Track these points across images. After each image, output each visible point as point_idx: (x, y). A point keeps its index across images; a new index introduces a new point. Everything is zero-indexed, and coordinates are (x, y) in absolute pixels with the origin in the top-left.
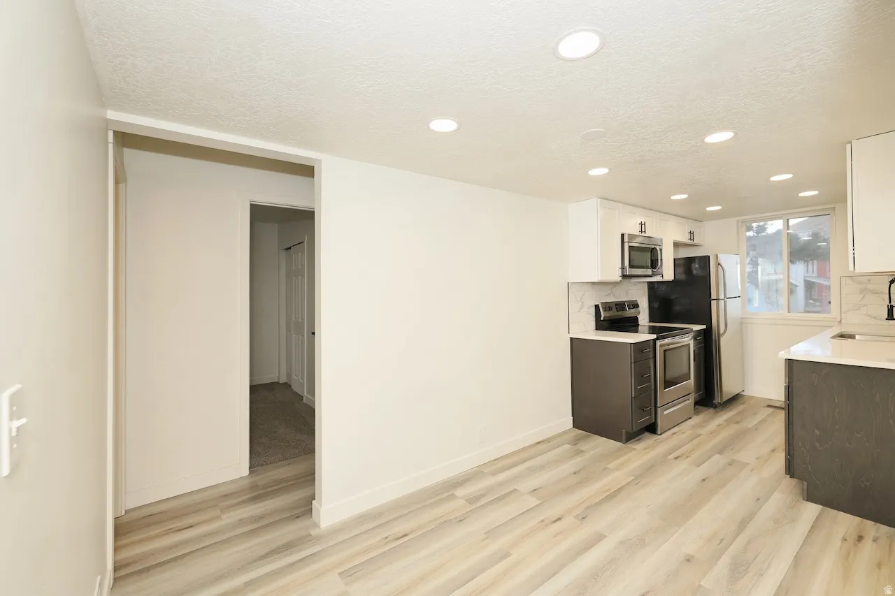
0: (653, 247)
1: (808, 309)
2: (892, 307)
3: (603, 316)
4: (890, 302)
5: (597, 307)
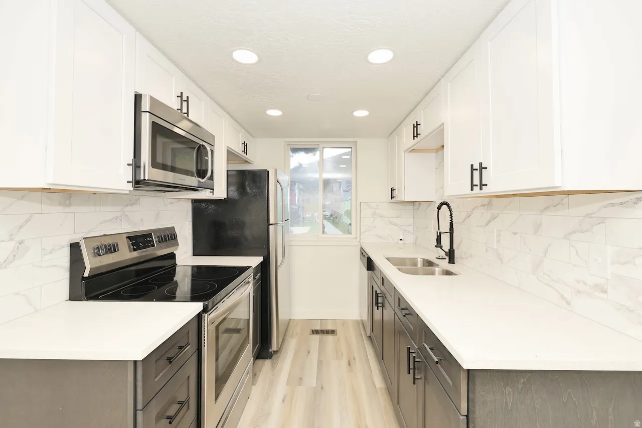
2: (441, 233)
3: (88, 267)
5: (75, 248)
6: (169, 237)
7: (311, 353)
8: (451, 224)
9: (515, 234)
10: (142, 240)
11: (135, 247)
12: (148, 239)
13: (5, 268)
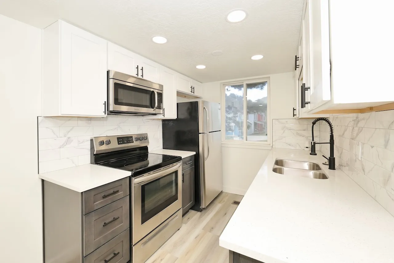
0: (152, 90)
1: (256, 132)
2: (315, 143)
3: (95, 150)
4: (313, 140)
5: (92, 140)
6: (143, 138)
7: (226, 215)
8: (332, 137)
9: (372, 147)
10: (126, 139)
11: (122, 142)
12: (130, 139)
13: (63, 147)
